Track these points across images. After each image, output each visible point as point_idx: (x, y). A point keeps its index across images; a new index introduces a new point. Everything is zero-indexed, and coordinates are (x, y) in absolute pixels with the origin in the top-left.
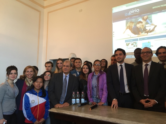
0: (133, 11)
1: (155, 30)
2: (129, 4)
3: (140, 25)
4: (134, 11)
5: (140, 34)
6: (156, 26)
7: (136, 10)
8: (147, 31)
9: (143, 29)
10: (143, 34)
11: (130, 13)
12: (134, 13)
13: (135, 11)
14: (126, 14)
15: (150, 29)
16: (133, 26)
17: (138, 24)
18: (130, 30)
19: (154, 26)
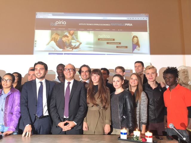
1: (79, 47)
2: (56, 13)
3: (66, 39)
4: (61, 22)
5: (65, 49)
6: (81, 43)
8: (72, 46)
9: (69, 44)
10: (68, 49)
11: (56, 24)
14: (52, 23)
15: (75, 45)
16: (59, 39)
17: (64, 38)
18: (55, 42)
19: (79, 43)
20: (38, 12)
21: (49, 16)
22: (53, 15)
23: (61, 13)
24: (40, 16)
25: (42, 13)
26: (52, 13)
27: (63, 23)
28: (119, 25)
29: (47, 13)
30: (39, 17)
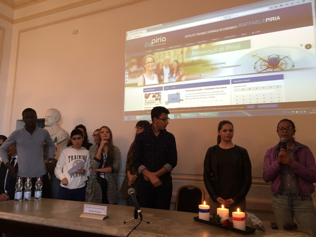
0: (157, 41)
2: (152, 27)
7: (162, 38)
11: (152, 43)
12: (158, 43)
13: (159, 40)
20: (129, 32)
21: (143, 33)
22: (148, 31)
23: (158, 25)
24: (132, 35)
25: (134, 31)
26: (146, 28)
27: (161, 40)
28: (253, 23)
29: (140, 29)
30: (130, 39)
